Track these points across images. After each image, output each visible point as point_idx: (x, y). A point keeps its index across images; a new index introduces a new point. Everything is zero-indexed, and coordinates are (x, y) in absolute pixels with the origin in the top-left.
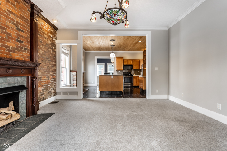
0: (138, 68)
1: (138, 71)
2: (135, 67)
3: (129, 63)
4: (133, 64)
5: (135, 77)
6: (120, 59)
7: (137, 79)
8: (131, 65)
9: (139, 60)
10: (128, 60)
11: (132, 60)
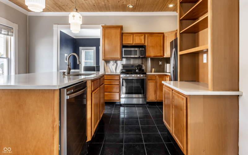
0: (159, 55)
1: (160, 63)
2: (152, 52)
3: (138, 41)
4: (146, 44)
5: (152, 78)
6: (113, 31)
7: (156, 83)
8: (142, 47)
9: (163, 33)
10: (133, 34)
11: (144, 34)
